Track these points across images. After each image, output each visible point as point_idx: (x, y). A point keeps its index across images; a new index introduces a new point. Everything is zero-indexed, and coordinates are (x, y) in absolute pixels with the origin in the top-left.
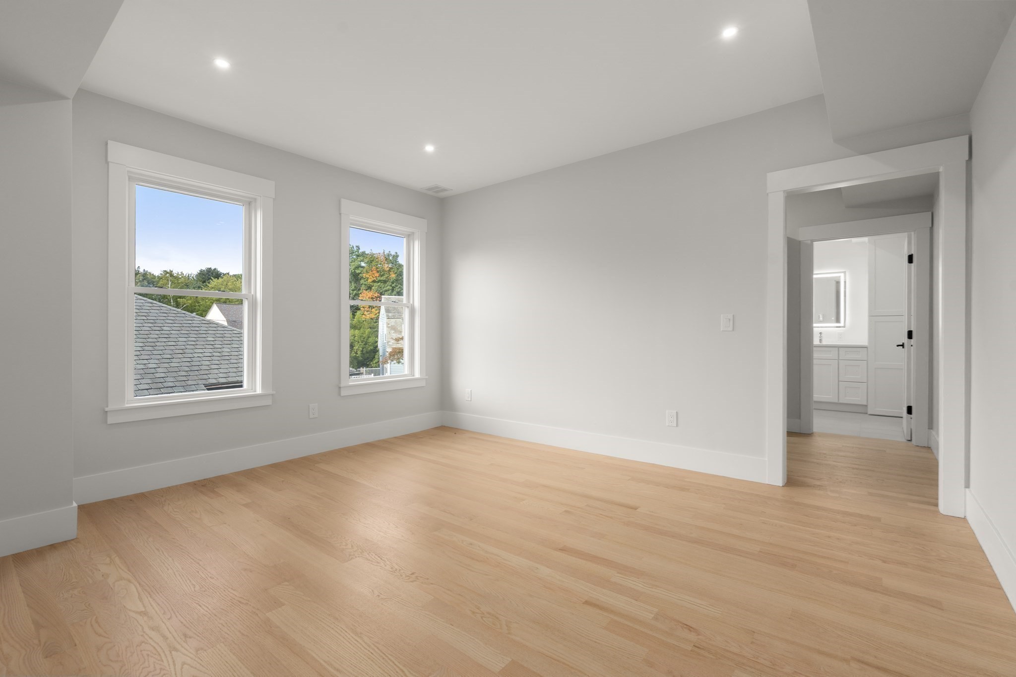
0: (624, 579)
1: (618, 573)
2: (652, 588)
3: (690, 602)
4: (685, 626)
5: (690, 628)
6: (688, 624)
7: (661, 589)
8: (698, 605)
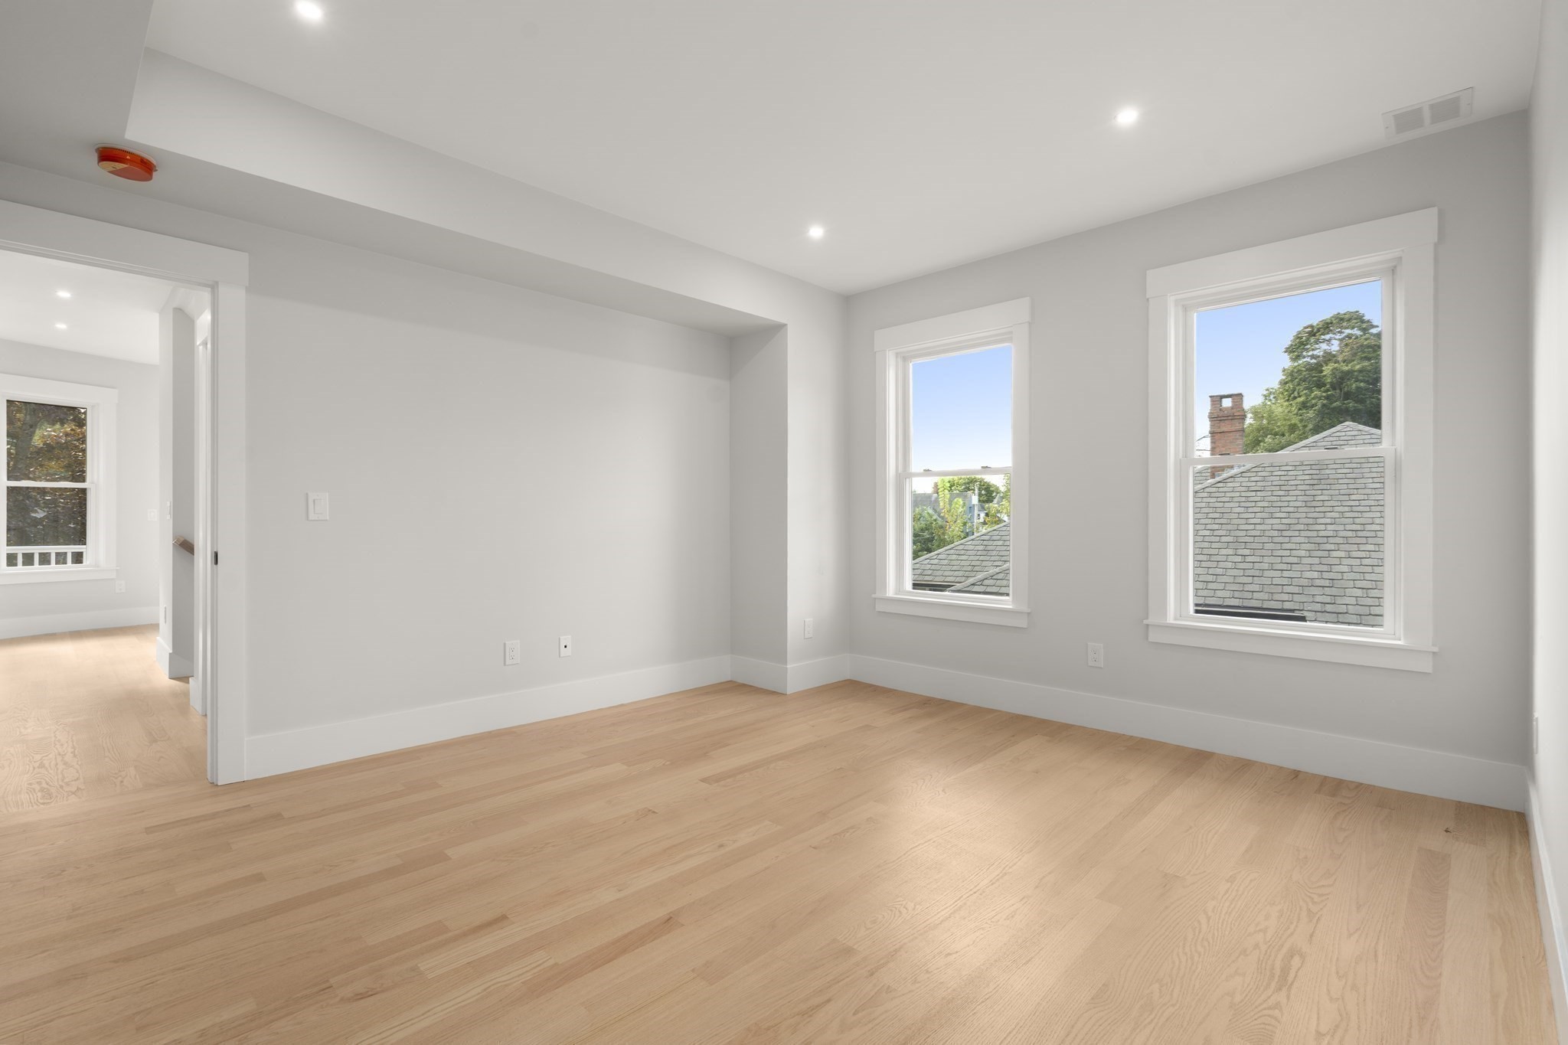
0: (533, 966)
1: (556, 964)
2: (485, 990)
3: (413, 1021)
4: (370, 993)
5: (361, 996)
6: (369, 998)
7: (475, 998)
8: (396, 1029)
